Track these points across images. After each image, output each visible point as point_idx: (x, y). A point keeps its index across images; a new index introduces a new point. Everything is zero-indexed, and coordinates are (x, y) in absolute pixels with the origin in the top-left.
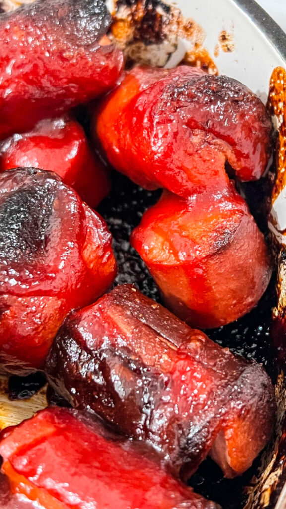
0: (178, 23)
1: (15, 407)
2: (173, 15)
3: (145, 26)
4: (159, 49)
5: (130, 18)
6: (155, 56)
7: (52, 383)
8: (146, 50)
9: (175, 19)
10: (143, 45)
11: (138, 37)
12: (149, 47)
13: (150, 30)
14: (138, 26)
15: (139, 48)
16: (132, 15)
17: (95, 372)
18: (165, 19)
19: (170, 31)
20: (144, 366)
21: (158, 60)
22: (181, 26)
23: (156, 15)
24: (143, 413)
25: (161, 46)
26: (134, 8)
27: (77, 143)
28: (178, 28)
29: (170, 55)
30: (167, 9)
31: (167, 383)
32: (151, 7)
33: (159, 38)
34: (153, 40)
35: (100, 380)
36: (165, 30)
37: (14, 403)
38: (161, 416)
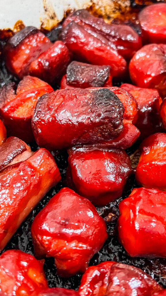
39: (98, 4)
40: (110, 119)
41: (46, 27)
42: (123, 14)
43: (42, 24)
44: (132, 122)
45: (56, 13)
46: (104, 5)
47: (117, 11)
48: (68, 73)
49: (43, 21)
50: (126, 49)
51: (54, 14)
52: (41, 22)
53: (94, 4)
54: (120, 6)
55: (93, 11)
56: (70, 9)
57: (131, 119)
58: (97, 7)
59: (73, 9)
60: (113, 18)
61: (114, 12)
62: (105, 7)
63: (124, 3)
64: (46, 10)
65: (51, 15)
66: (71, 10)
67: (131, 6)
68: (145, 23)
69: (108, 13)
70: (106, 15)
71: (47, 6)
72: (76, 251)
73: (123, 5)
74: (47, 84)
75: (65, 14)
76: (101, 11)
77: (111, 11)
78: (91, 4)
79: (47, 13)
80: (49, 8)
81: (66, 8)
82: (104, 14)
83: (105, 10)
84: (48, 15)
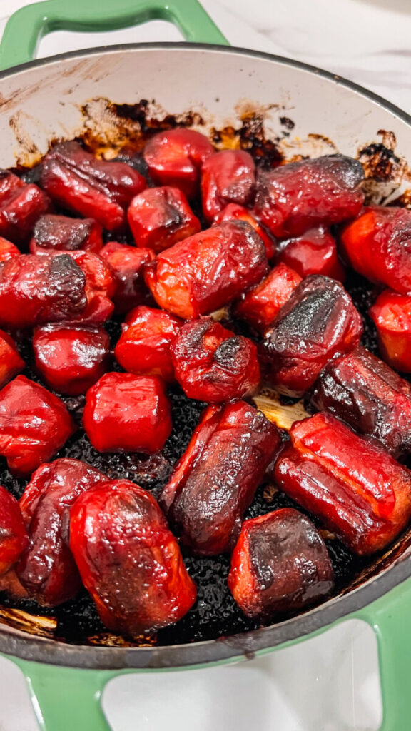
0: (404, 170)
1: (286, 410)
2: (401, 165)
3: (379, 170)
4: (386, 185)
5: (368, 164)
6: (382, 190)
7: (314, 403)
8: (376, 185)
9: (402, 167)
10: (374, 182)
11: (372, 176)
12: (379, 184)
13: (382, 172)
14: (373, 169)
15: (371, 183)
16: (371, 161)
17: (347, 399)
18: (394, 166)
19: (397, 175)
20: (378, 398)
21: (385, 193)
22: (406, 172)
23: (389, 163)
24: (377, 425)
25: (388, 184)
26: (372, 157)
27: (332, 248)
28: (403, 174)
29: (394, 190)
30: (397, 160)
31: (392, 409)
32: (385, 158)
33: (387, 178)
34: (383, 179)
35: (349, 403)
36: (393, 174)
37: (283, 407)
38: (388, 427)
39: (95, 130)
40: (67, 293)
41: (25, 164)
42: (133, 140)
43: (19, 160)
44: (107, 293)
45: (37, 145)
46: (105, 130)
47: (124, 138)
48: (37, 233)
49: (19, 156)
50: (123, 195)
51: (34, 146)
52: (16, 157)
53: (89, 129)
54: (127, 130)
55: (91, 139)
56: (56, 138)
57: (105, 290)
58: (95, 134)
59: (61, 138)
60: (120, 146)
61: (120, 139)
62: (105, 133)
63: (132, 126)
64: (21, 143)
65: (29, 148)
66: (58, 140)
67: (142, 130)
68: (151, 157)
69: (112, 141)
70: (110, 142)
71: (21, 137)
72: (24, 447)
73: (131, 130)
74: (13, 245)
75: (50, 145)
76: (101, 138)
77: (116, 137)
78: (85, 130)
79: (23, 145)
80: (25, 139)
81: (50, 138)
82: (106, 142)
83: (107, 136)
84: (25, 148)
